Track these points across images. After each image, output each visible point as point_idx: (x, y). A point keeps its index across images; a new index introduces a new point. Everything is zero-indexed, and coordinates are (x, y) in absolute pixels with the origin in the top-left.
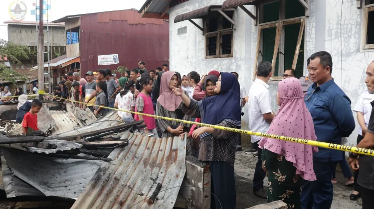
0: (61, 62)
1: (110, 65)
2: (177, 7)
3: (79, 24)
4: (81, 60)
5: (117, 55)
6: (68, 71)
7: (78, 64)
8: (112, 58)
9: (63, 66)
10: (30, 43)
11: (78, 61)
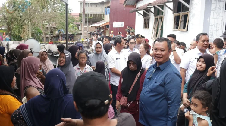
0: (101, 24)
1: (119, 28)
2: (138, 3)
3: (110, 5)
4: (110, 24)
5: (123, 22)
6: (103, 29)
7: (108, 25)
8: (121, 24)
9: (101, 26)
10: (90, 12)
11: (108, 24)
